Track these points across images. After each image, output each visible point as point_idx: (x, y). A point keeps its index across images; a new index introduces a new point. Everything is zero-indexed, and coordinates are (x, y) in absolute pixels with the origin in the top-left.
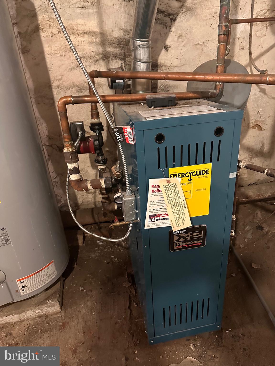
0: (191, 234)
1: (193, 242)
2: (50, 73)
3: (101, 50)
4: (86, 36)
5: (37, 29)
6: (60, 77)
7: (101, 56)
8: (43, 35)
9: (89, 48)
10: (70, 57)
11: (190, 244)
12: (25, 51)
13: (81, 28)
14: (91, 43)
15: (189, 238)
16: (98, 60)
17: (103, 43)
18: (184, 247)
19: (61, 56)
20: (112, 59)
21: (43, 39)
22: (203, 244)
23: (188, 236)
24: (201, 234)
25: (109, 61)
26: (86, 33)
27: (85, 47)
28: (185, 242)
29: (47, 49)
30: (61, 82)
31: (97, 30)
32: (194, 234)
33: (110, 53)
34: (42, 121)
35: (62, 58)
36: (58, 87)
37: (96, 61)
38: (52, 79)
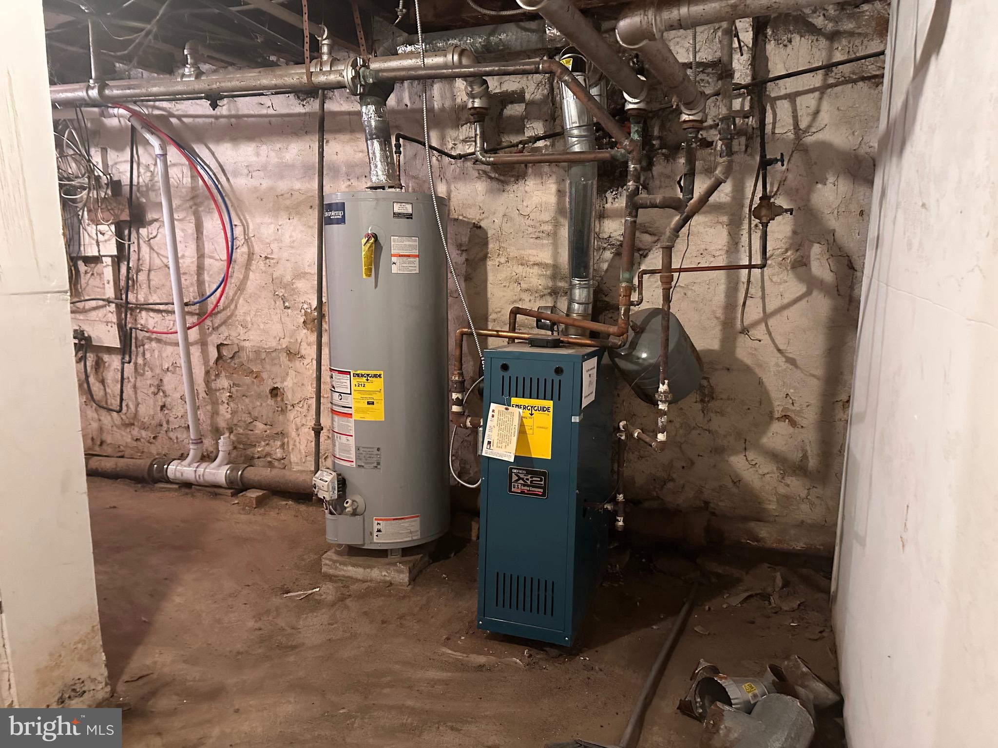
0: (531, 477)
1: (533, 489)
2: (490, 303)
3: (550, 284)
4: (536, 267)
5: (485, 258)
6: (499, 310)
7: (549, 291)
8: (490, 263)
9: (536, 280)
10: (514, 289)
11: (529, 491)
12: (468, 278)
13: (533, 259)
14: (540, 275)
15: (529, 482)
16: (544, 295)
17: (554, 277)
18: (522, 492)
19: (505, 286)
20: (561, 296)
21: (489, 268)
22: (544, 494)
23: (528, 479)
24: (541, 480)
25: (557, 297)
26: (537, 264)
27: (532, 280)
28: (524, 485)
29: (491, 278)
30: (499, 315)
31: (550, 261)
32: (534, 479)
33: (560, 288)
34: (469, 358)
35: (505, 289)
36: (494, 320)
37: (542, 296)
38: (490, 310)
